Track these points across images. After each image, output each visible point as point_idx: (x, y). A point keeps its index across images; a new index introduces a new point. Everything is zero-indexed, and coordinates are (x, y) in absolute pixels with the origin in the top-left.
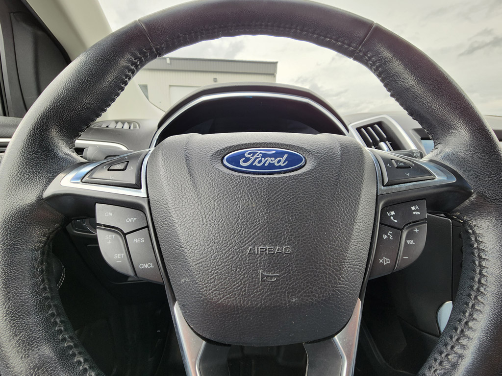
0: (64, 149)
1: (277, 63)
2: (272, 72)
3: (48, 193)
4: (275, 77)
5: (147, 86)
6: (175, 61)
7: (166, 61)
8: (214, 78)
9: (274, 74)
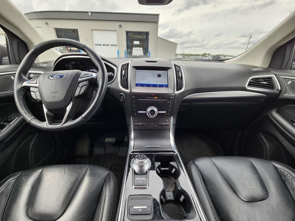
0: (24, 77)
1: (159, 15)
3: (22, 86)
4: (158, 24)
5: (77, 30)
6: (94, 14)
7: (89, 14)
8: (119, 25)
9: (157, 22)
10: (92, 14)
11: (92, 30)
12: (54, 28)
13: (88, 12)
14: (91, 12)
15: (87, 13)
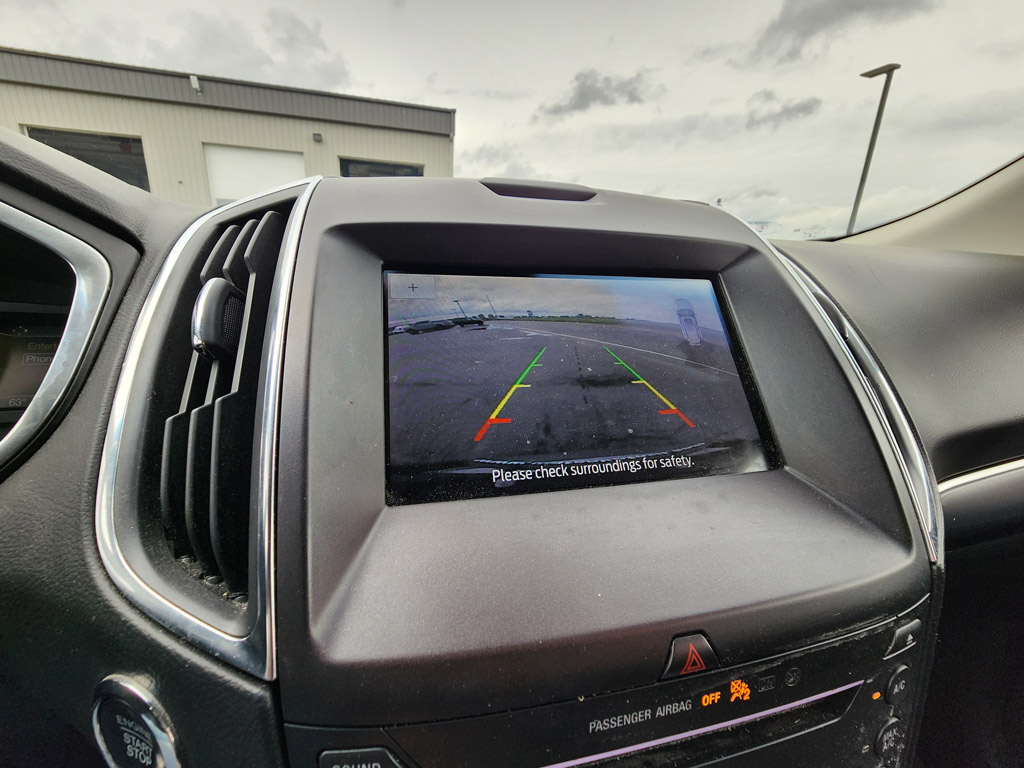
1: (454, 111)
2: (444, 132)
4: (452, 141)
5: (138, 141)
6: (213, 85)
7: (190, 84)
8: (315, 135)
9: (447, 136)
10: (206, 84)
11: (204, 144)
12: (21, 126)
13: (186, 77)
14: (201, 79)
15: (184, 80)
